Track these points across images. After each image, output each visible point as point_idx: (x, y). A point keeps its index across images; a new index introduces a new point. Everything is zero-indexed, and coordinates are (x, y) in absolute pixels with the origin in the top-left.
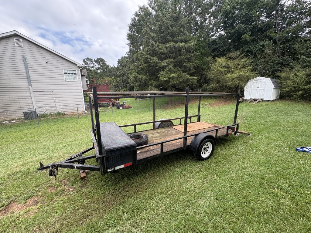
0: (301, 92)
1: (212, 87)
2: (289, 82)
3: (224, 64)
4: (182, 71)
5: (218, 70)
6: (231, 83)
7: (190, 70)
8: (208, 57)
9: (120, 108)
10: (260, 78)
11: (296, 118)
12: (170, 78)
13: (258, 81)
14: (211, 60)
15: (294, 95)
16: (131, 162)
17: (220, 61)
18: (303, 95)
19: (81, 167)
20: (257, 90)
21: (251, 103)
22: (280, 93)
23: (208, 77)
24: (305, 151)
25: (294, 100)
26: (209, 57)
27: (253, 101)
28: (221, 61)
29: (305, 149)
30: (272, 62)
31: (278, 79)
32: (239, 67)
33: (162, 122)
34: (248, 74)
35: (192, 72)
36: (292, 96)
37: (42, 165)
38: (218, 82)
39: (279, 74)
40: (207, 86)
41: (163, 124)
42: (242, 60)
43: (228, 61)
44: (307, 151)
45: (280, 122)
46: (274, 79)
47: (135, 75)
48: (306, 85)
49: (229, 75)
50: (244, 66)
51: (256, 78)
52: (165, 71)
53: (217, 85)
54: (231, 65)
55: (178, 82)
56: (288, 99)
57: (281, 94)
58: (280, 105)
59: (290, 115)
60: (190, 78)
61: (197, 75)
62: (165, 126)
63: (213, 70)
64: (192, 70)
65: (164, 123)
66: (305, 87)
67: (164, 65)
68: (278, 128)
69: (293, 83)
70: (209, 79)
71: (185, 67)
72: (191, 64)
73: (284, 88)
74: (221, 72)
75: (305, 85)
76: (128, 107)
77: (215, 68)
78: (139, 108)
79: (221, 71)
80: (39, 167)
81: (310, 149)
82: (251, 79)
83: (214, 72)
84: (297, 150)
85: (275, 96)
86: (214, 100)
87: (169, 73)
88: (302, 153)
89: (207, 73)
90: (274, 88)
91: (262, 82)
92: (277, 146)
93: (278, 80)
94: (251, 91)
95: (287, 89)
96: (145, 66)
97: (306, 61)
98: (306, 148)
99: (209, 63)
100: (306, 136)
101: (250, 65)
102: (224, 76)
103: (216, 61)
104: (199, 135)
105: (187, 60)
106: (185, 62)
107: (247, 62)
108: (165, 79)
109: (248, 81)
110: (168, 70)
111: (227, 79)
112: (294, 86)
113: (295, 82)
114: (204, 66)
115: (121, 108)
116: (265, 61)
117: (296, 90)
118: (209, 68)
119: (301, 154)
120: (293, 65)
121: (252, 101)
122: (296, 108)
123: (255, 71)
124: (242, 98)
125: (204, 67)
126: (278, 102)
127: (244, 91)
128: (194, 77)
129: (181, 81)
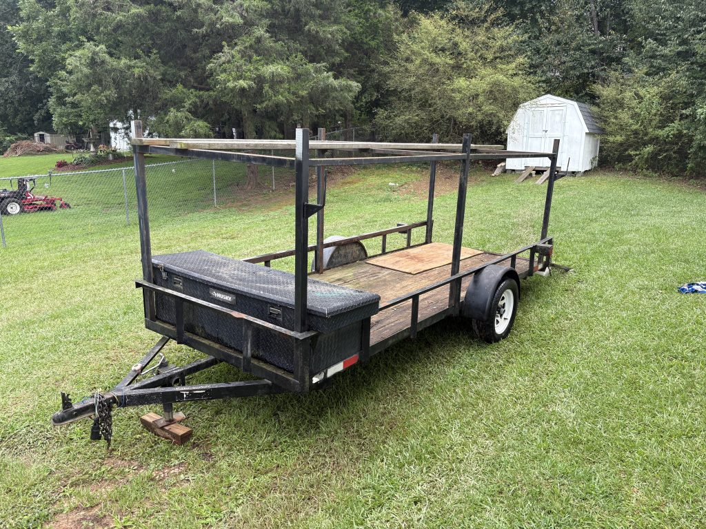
0: (649, 149)
1: (405, 121)
2: (624, 116)
3: (443, 41)
4: (304, 53)
5: (425, 61)
6: (470, 110)
7: (330, 51)
8: (383, 6)
9: (9, 209)
10: (549, 99)
11: (652, 221)
12: (260, 80)
13: (545, 109)
14: (397, 20)
15: (637, 155)
16: (355, 353)
17: (431, 28)
18: (654, 156)
19: (207, 390)
20: (543, 139)
21: (530, 183)
22: (601, 150)
23: (391, 84)
24: (696, 291)
25: (635, 170)
26: (390, 8)
27: (534, 175)
28: (431, 26)
29: (695, 287)
30: (578, 48)
31: (594, 104)
32: (490, 56)
33: (339, 245)
34: (517, 81)
35: (337, 60)
36: (630, 158)
37: (66, 402)
38: (425, 104)
39: (598, 88)
40: (388, 118)
41: (340, 252)
42: (498, 32)
43: (453, 30)
44: (699, 290)
45: (622, 233)
46: (587, 106)
47: (95, 53)
48: (662, 128)
49: (461, 82)
50: (504, 55)
51: (539, 98)
52: (237, 48)
53: (423, 115)
54: (464, 45)
55: (292, 98)
56: (620, 169)
57: (604, 153)
58: (605, 187)
59: (638, 215)
60: (336, 83)
61: (352, 71)
62: (344, 260)
63: (408, 60)
64: (338, 54)
65: (342, 252)
66: (660, 133)
67: (231, 20)
68: (626, 248)
69: (632, 118)
70: (395, 92)
71: (314, 39)
72: (335, 28)
73: (611, 134)
74: (434, 70)
75: (659, 128)
76: (44, 203)
77: (413, 52)
78: (107, 206)
79: (434, 64)
80: (59, 413)
81: (704, 285)
82: (525, 100)
83: (411, 67)
84: (682, 290)
85: (589, 159)
86: (412, 171)
87: (255, 57)
88: (692, 295)
89: (386, 69)
90: (586, 133)
91: (557, 112)
92: (641, 289)
93: (595, 109)
94: (527, 142)
95: (619, 139)
96: (138, 16)
97: (659, 55)
98: (698, 285)
99: (389, 29)
100: (687, 261)
101: (520, 51)
102: (443, 83)
103: (414, 23)
104: (485, 271)
105: (319, 12)
106: (312, 17)
107: (510, 41)
108: (243, 83)
109: (516, 106)
110: (251, 46)
111: (458, 96)
112: (634, 127)
113: (635, 116)
114: (373, 39)
115: (14, 208)
116: (559, 43)
117: (638, 140)
118: (391, 47)
119: (691, 297)
120: (630, 64)
121: (531, 175)
122: (643, 194)
123: (535, 73)
124: (503, 164)
125: (373, 43)
126: (597, 178)
127: (506, 139)
128: (350, 82)
129: (304, 93)
